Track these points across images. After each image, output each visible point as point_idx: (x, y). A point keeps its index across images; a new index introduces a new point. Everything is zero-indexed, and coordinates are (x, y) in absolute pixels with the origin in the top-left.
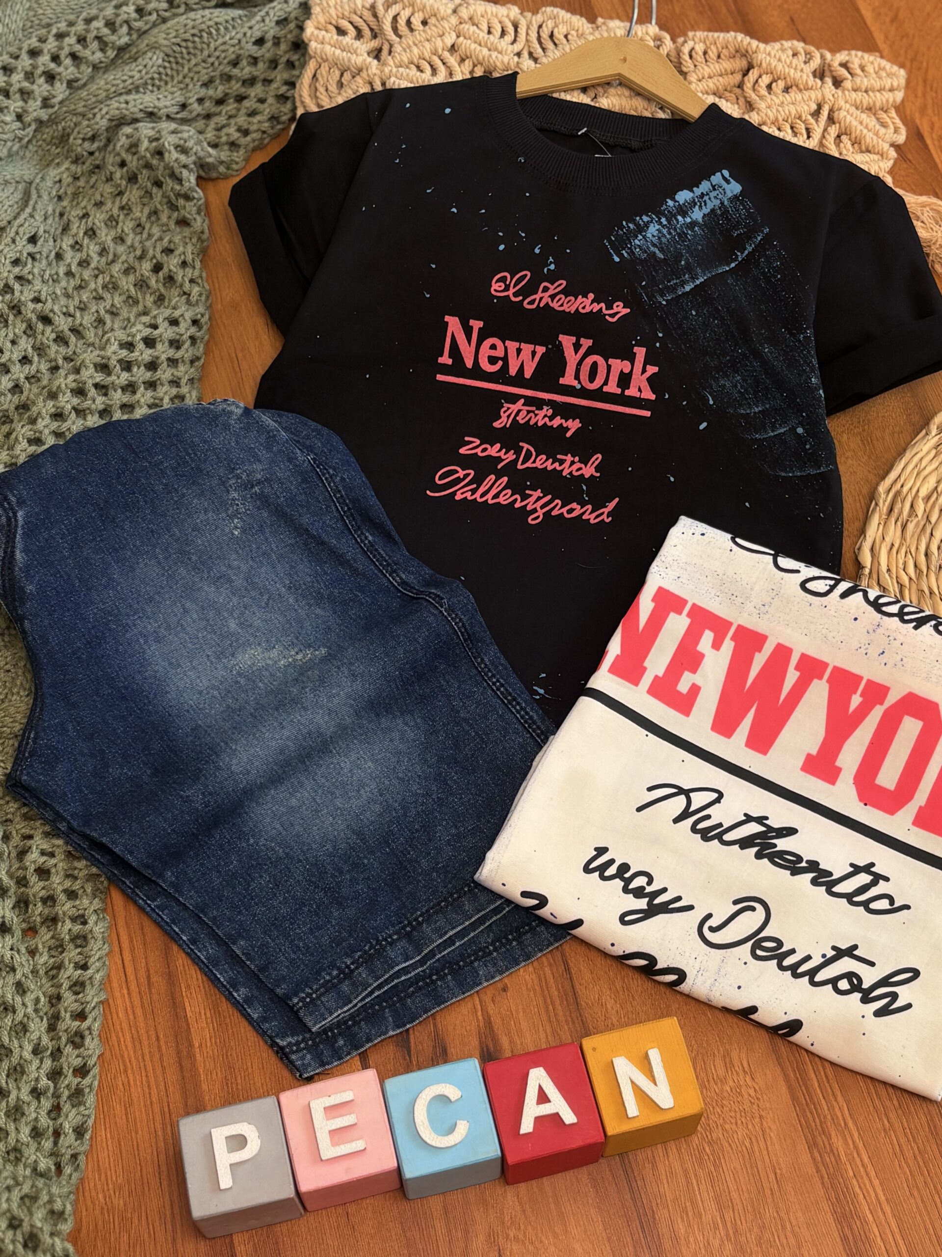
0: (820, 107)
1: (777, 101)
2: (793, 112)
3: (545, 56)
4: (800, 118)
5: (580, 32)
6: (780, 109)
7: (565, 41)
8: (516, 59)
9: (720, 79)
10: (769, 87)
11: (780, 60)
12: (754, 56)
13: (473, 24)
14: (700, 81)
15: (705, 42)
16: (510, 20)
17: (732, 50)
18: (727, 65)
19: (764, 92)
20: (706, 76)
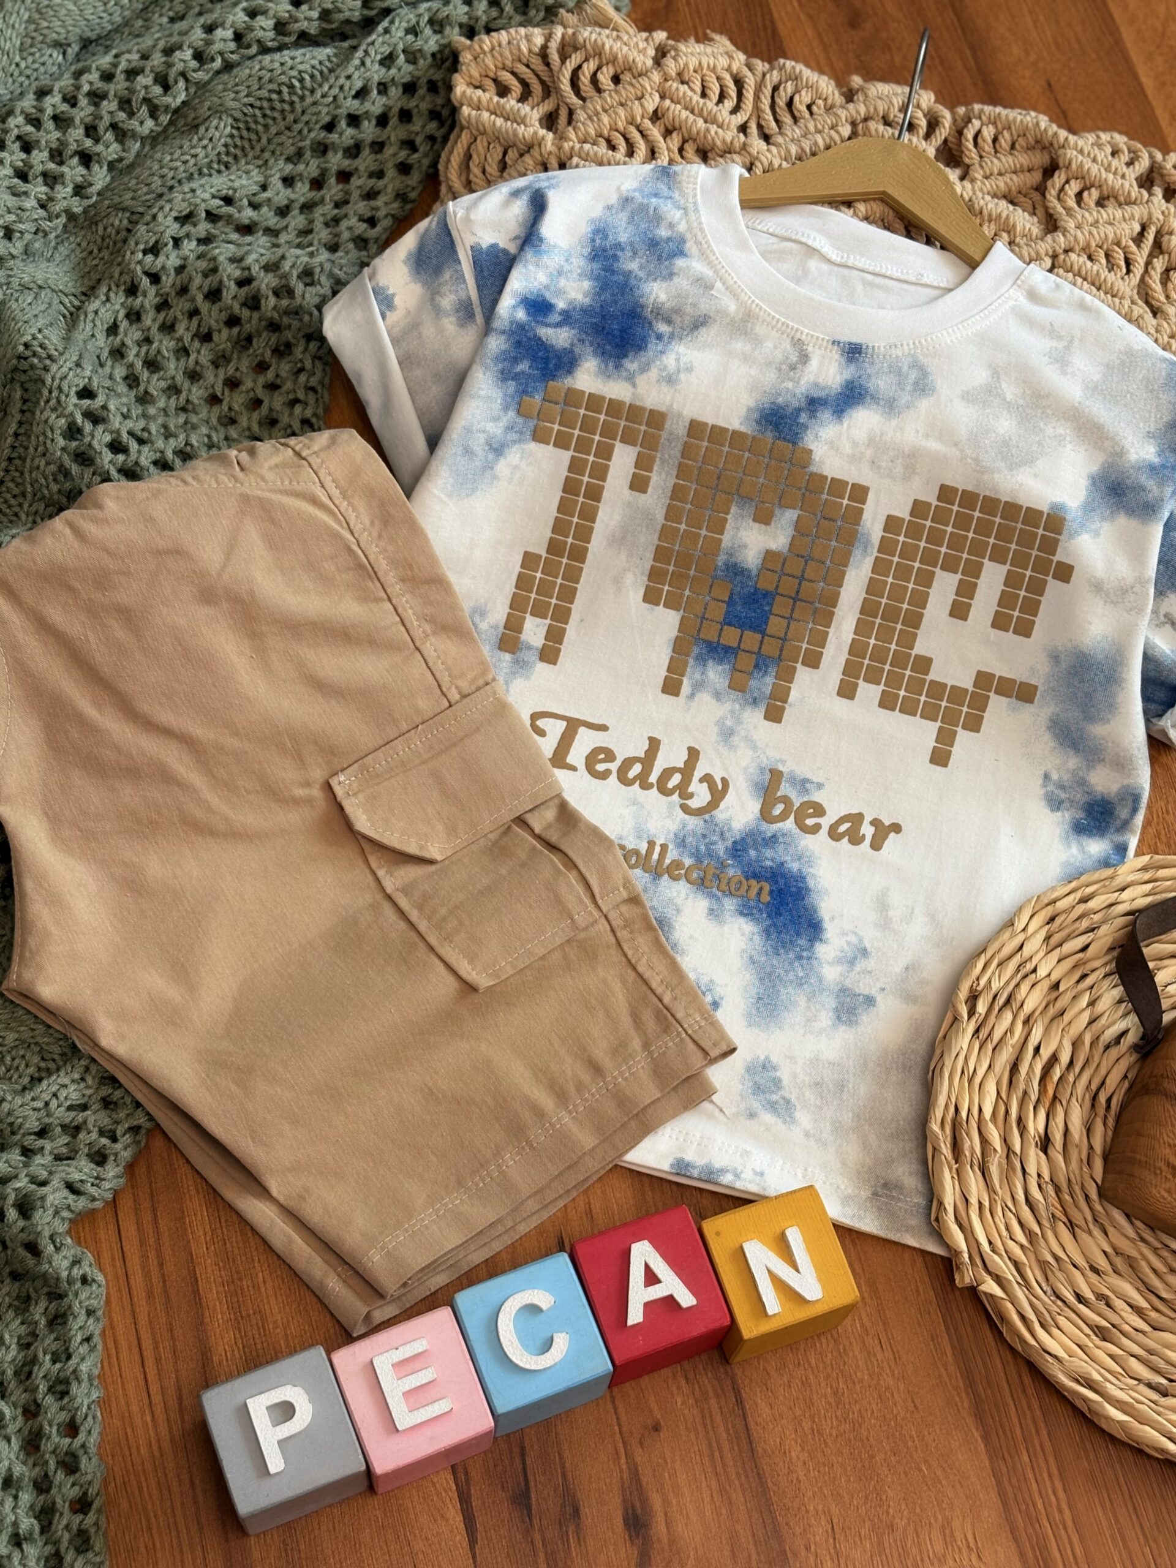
0: (1144, 228)
1: (1090, 220)
2: (1111, 236)
3: (781, 133)
4: (1118, 244)
5: (829, 102)
6: (1095, 232)
7: (807, 114)
8: (741, 135)
9: (1014, 177)
10: (1079, 196)
11: (1094, 160)
12: (1061, 152)
13: (683, 83)
14: (986, 178)
15: (995, 124)
16: (731, 75)
17: (1031, 140)
18: (1023, 159)
19: (1071, 202)
20: (996, 171)
